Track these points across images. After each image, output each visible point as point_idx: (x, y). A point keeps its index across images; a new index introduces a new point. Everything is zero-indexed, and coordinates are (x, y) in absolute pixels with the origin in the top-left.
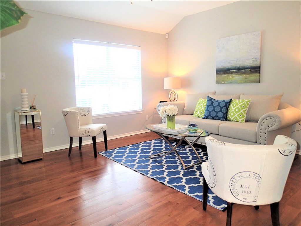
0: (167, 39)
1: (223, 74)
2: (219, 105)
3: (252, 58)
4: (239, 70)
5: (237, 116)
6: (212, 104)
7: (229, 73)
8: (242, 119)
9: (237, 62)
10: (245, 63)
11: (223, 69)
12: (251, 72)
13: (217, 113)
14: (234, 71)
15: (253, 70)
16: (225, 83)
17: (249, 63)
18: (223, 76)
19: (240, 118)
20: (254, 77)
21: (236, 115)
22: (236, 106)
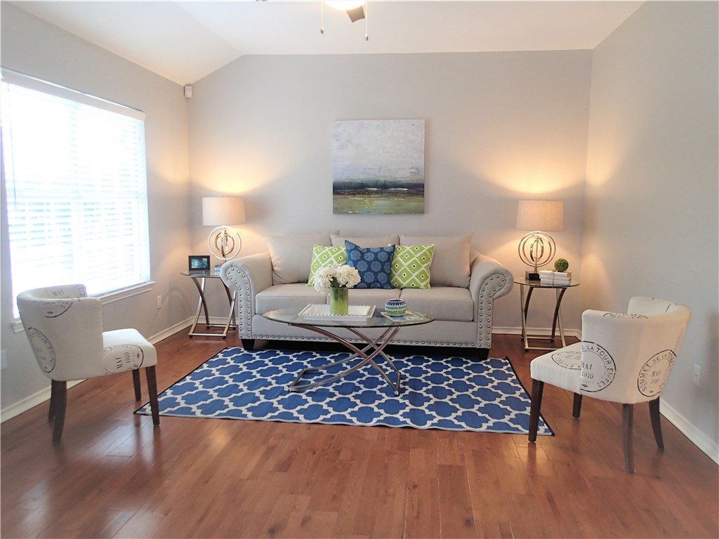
0: (188, 98)
1: (350, 194)
2: (376, 259)
3: (410, 167)
4: (384, 188)
5: (416, 279)
6: (362, 258)
7: (363, 194)
8: (425, 283)
9: (379, 172)
10: (397, 176)
11: (351, 183)
12: (409, 194)
13: (376, 274)
14: (375, 189)
15: (412, 191)
16: (356, 213)
17: (403, 174)
18: (351, 198)
19: (422, 281)
20: (412, 203)
21: (414, 277)
22: (409, 259)
